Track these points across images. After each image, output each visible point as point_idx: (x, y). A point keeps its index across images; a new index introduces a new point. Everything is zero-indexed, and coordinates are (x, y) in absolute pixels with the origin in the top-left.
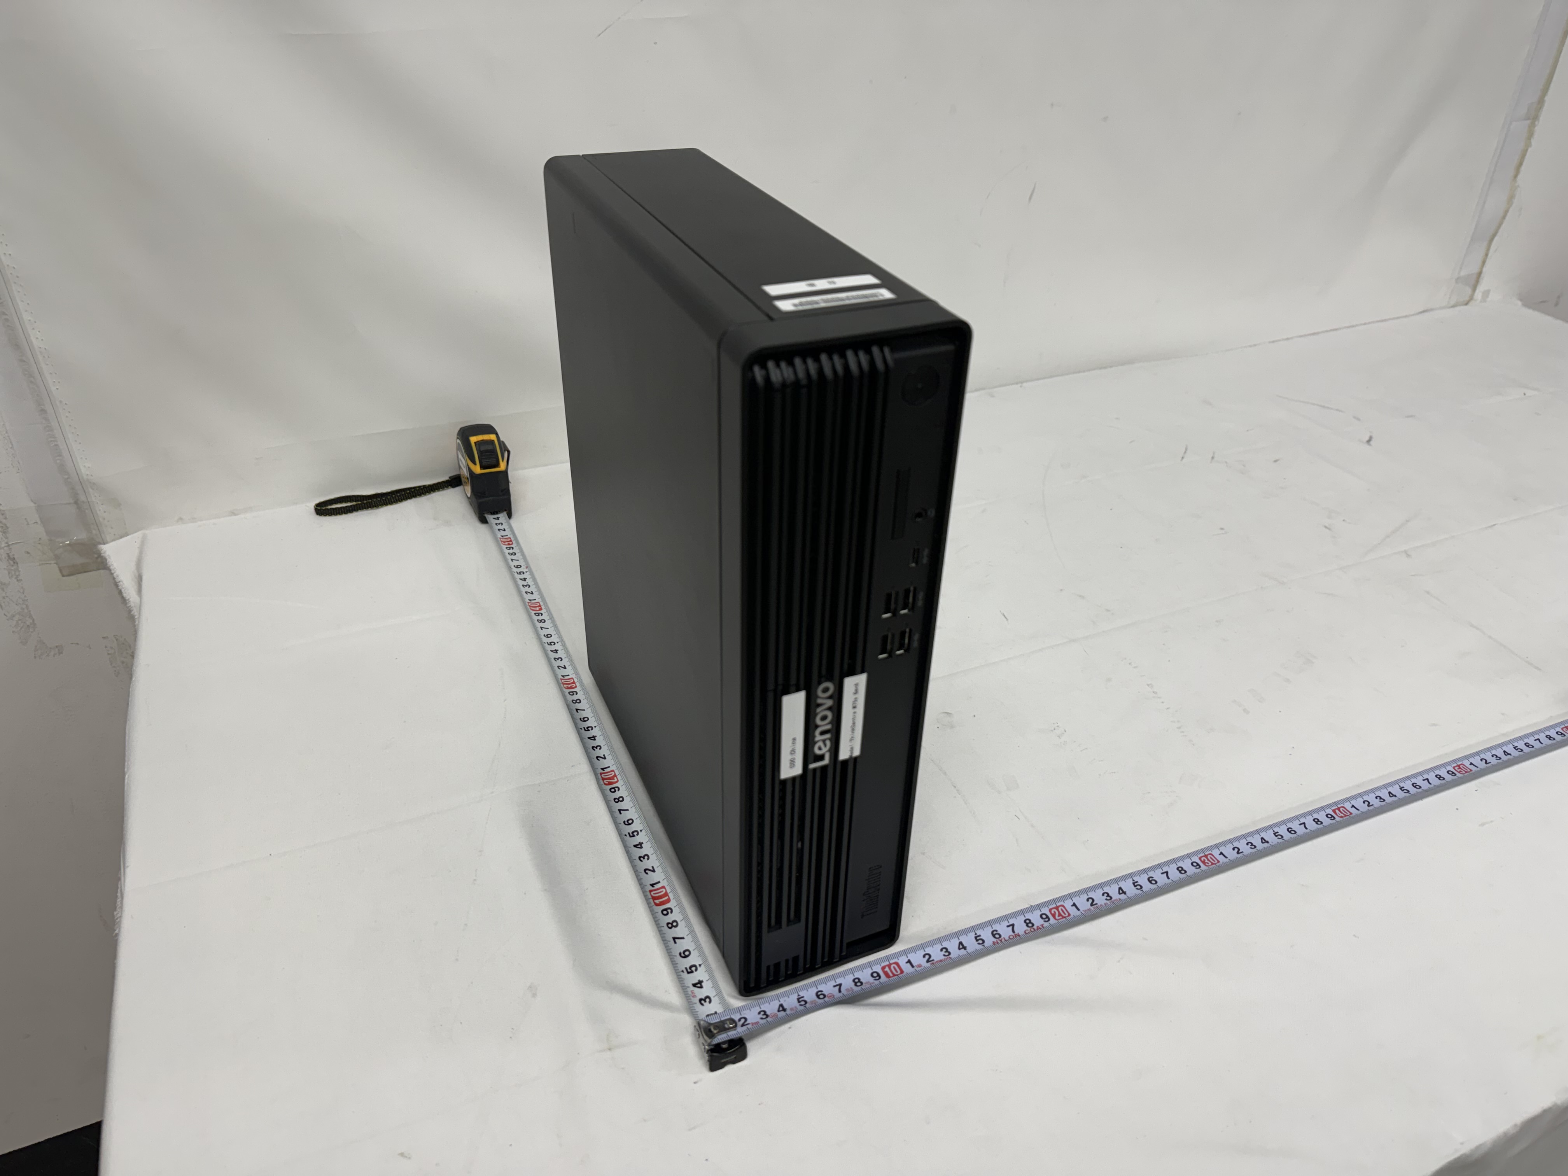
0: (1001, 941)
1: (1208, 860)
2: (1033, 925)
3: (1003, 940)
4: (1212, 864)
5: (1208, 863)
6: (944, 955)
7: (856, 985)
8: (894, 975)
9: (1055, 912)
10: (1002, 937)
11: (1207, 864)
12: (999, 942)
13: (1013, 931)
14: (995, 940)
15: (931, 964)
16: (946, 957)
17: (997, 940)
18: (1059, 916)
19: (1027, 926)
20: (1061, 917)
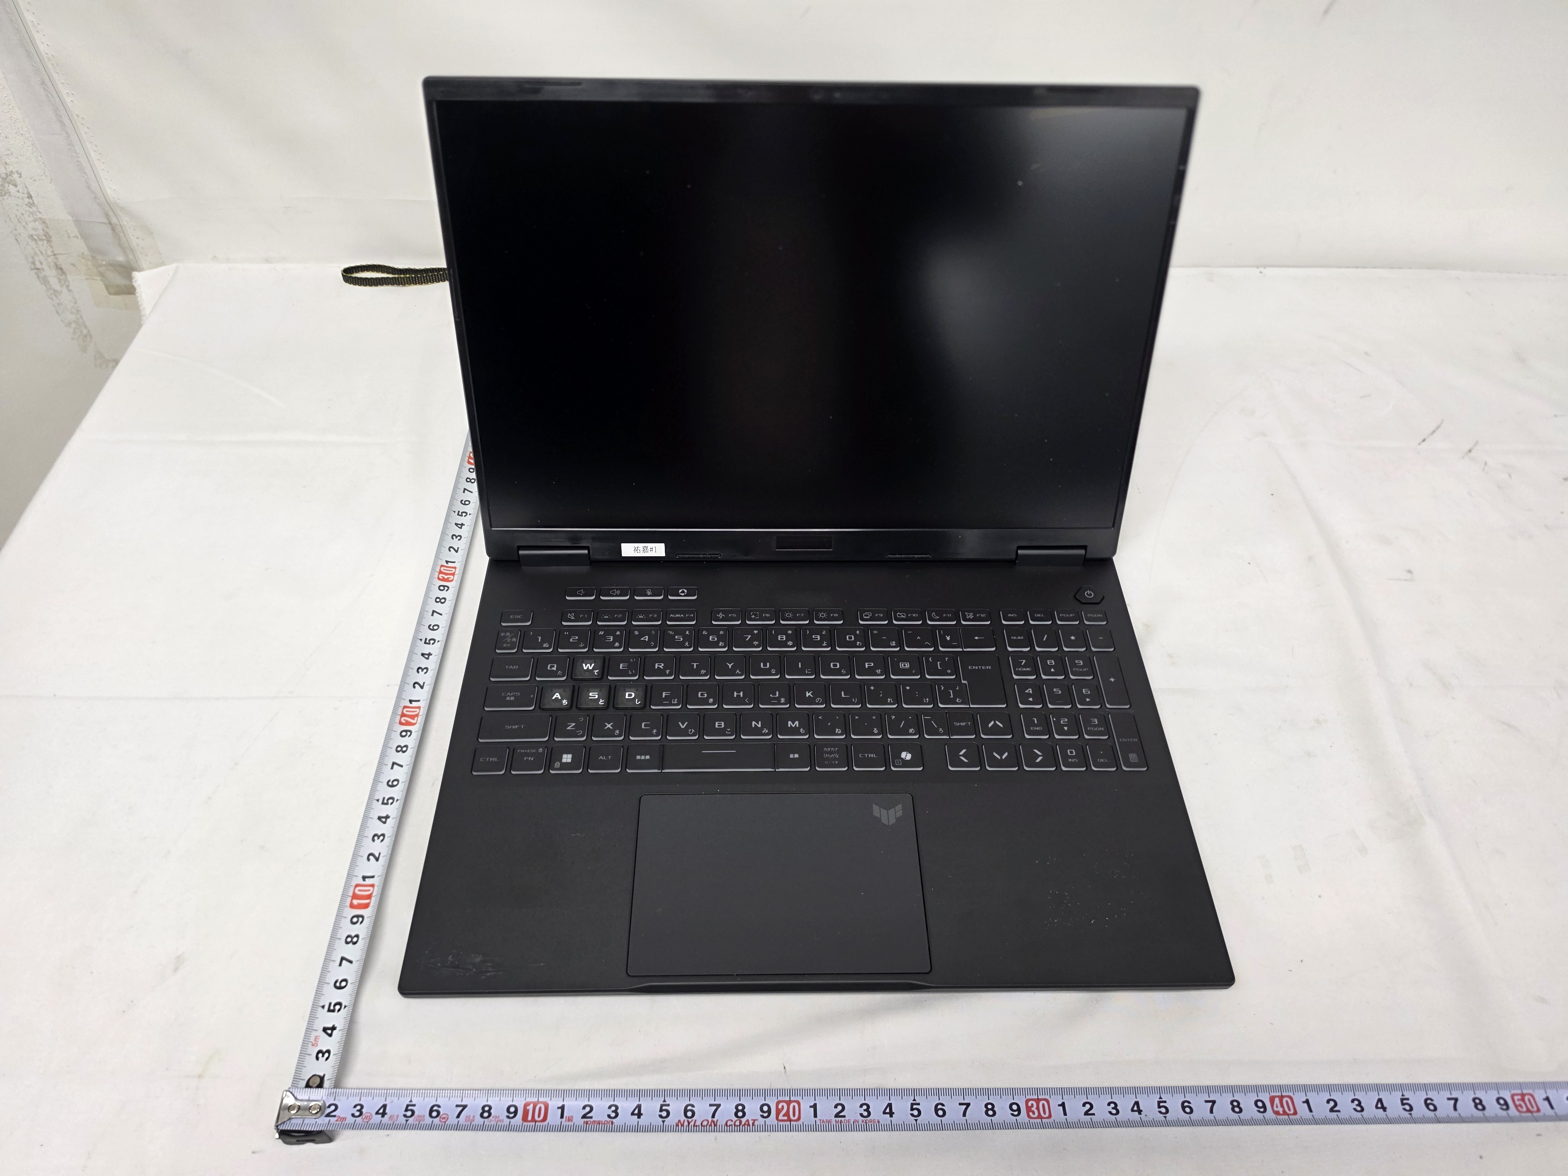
0: (689, 1123)
1: (1038, 1108)
2: (744, 1115)
3: (692, 1124)
4: (1040, 1117)
5: (1034, 1113)
6: (609, 1116)
7: (482, 1116)
8: (533, 1120)
9: (783, 1107)
10: (694, 1118)
11: (1031, 1114)
12: (686, 1123)
13: (713, 1116)
14: (683, 1118)
15: (584, 1122)
16: (608, 1120)
17: (686, 1119)
18: (784, 1116)
19: (736, 1115)
20: (786, 1118)
